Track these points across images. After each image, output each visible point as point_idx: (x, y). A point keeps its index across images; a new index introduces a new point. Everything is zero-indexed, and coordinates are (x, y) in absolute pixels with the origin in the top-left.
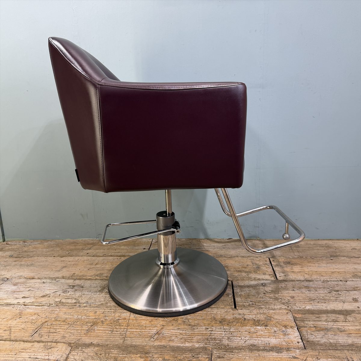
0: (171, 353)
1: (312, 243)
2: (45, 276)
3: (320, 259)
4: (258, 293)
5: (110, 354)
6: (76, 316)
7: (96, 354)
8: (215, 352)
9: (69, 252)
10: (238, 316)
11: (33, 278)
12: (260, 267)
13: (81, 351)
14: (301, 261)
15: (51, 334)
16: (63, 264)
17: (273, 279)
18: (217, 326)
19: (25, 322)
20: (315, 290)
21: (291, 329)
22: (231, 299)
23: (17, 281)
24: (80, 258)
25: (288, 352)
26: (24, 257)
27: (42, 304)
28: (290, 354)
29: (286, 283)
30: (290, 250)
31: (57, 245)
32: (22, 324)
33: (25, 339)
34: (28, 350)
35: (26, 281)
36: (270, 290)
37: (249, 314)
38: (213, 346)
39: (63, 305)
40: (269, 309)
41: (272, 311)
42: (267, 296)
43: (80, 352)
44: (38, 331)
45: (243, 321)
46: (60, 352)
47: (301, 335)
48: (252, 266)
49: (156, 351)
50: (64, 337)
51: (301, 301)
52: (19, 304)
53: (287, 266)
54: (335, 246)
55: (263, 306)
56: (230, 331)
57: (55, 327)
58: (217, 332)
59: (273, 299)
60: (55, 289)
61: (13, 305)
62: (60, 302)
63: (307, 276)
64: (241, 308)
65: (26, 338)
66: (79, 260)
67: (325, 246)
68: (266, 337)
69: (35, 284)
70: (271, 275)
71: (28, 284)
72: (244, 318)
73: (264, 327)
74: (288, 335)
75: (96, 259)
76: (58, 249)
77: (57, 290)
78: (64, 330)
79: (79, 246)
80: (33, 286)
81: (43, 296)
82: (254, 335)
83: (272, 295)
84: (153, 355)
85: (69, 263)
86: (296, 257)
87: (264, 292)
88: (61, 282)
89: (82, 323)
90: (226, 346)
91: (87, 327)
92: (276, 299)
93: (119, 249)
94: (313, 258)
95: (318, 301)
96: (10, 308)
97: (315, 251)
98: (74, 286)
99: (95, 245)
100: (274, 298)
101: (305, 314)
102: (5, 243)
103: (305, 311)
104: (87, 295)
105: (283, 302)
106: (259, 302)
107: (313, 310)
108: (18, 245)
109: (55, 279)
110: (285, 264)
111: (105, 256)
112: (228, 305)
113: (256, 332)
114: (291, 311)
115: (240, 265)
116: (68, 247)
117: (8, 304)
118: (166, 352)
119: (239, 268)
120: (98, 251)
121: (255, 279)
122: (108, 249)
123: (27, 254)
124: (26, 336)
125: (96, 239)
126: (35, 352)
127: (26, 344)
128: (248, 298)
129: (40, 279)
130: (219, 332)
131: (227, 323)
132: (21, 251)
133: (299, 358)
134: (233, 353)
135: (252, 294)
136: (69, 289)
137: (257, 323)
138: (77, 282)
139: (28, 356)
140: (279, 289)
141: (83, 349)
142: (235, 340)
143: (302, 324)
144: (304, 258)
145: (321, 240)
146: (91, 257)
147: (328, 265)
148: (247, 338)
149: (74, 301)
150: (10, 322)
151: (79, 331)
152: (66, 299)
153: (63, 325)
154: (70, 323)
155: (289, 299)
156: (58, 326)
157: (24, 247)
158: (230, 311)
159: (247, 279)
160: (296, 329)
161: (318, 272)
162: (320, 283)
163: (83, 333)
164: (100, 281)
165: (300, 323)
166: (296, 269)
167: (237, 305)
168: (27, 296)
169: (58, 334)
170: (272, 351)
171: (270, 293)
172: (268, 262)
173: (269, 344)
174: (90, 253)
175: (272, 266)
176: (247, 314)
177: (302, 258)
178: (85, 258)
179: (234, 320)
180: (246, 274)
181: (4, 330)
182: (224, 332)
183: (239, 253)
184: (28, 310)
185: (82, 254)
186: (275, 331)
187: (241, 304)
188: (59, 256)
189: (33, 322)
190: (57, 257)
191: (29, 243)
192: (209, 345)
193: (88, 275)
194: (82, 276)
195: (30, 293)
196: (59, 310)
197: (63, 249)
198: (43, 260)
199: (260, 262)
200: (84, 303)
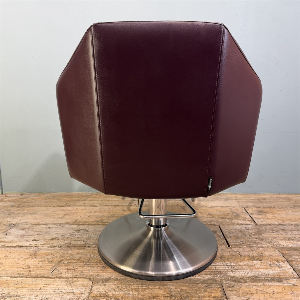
0: (186, 285)
1: (275, 196)
2: (50, 222)
3: (286, 208)
4: (245, 236)
5: (131, 287)
6: (89, 255)
7: (118, 287)
8: (224, 282)
9: (67, 203)
10: (234, 254)
11: (38, 224)
12: (239, 214)
13: (103, 285)
14: (271, 210)
15: (70, 271)
16: (64, 213)
17: (253, 223)
18: (219, 262)
19: (42, 261)
20: (291, 232)
21: (283, 263)
22: (224, 240)
23: (24, 227)
24: (78, 207)
25: (287, 281)
26: (25, 207)
27: (54, 246)
28: (290, 283)
29: (265, 227)
30: (259, 202)
31: (54, 197)
32: (39, 262)
33: (46, 276)
34: (51, 285)
35: (33, 227)
36: (253, 233)
37: (243, 251)
38: (221, 278)
39: (73, 246)
40: (258, 247)
41: (262, 249)
42: (253, 237)
43: (101, 285)
44: (57, 269)
45: (240, 257)
46: (83, 286)
47: (293, 268)
48: (232, 214)
49: (172, 283)
50: (82, 273)
51: (282, 240)
52: (31, 246)
53: (261, 214)
54: (294, 199)
55: (252, 245)
56: (231, 265)
57: (71, 265)
58: (220, 266)
59: (258, 239)
60: (62, 233)
61: (26, 247)
62: (70, 244)
63: (280, 222)
64: (234, 247)
65: (46, 274)
66: (77, 209)
67: (286, 199)
68: (264, 269)
69: (42, 229)
70: (251, 221)
71: (35, 229)
72: (239, 255)
73: (259, 262)
74: (282, 267)
75: (93, 208)
76: (55, 200)
77: (64, 234)
78: (80, 267)
79: (74, 198)
80: (41, 231)
81: (53, 239)
82: (254, 268)
83: (257, 236)
84: (170, 286)
85: (69, 212)
86: (265, 207)
87: (249, 234)
88: (66, 227)
89: (96, 261)
90: (232, 278)
91: (101, 264)
92: (261, 239)
93: (112, 200)
94: (279, 207)
95: (297, 240)
96: (24, 249)
97: (280, 202)
98: (79, 231)
99: (89, 197)
100: (260, 239)
101: (289, 251)
102: (3, 195)
103: (289, 248)
104: (94, 237)
105: (268, 241)
106: (248, 242)
107: (295, 247)
108: (17, 197)
109: (60, 224)
110: (259, 212)
111: (101, 206)
112: (222, 244)
113: (254, 265)
114: (277, 249)
115: (222, 213)
116: (64, 199)
117: (21, 246)
118: (182, 284)
119: (222, 216)
120: (93, 202)
121: (238, 224)
122: (101, 200)
123: (27, 204)
124: (46, 273)
125: (88, 192)
126: (58, 287)
127: (48, 279)
128: (238, 239)
129: (45, 225)
130: (223, 267)
131: (226, 259)
132: (21, 202)
133: (298, 286)
134: (240, 283)
135: (240, 236)
136: (76, 233)
137: (252, 258)
138: (81, 227)
139: (53, 291)
140: (261, 231)
141: (103, 283)
142: (239, 273)
143: (290, 259)
144: (272, 208)
145: (281, 194)
146: (88, 207)
147: (294, 213)
148: (248, 271)
149: (83, 243)
150: (27, 261)
151: (96, 268)
152: (75, 241)
153: (79, 263)
154: (85, 261)
155: (272, 239)
156: (73, 264)
157: (23, 199)
158: (226, 250)
159: (231, 224)
160: (287, 262)
161: (289, 219)
162: (293, 227)
163: (99, 270)
164: (103, 226)
165: (288, 257)
166: (270, 216)
167: (230, 245)
168: (37, 239)
169: (76, 271)
170: (273, 280)
171: (254, 234)
172: (244, 211)
173: (269, 275)
174: (86, 204)
175: (249, 214)
176: (241, 251)
177: (271, 207)
178: (83, 208)
179: (232, 256)
180: (229, 220)
181: (23, 268)
182: (227, 266)
183: (217, 204)
184: (42, 251)
185: (78, 204)
186: (270, 265)
187: (233, 243)
188: (57, 206)
189: (49, 261)
190: (56, 206)
191: (26, 196)
192: (217, 277)
193: (89, 221)
194: (85, 222)
195: (39, 236)
196: (71, 250)
197: (60, 200)
198: (44, 209)
199: (237, 211)
200: (93, 244)
